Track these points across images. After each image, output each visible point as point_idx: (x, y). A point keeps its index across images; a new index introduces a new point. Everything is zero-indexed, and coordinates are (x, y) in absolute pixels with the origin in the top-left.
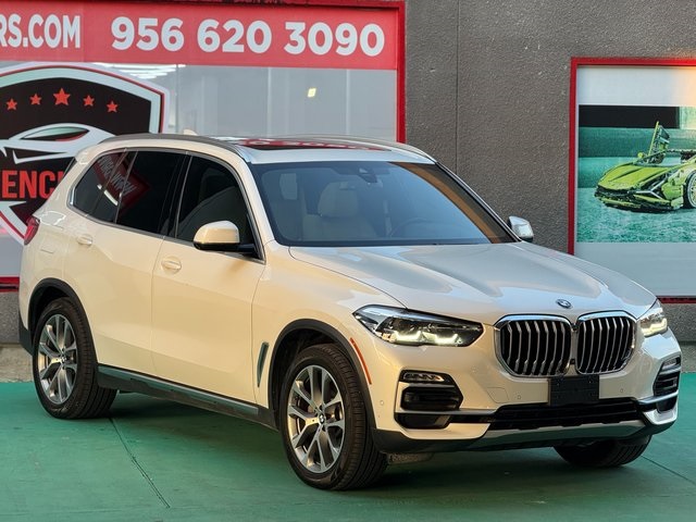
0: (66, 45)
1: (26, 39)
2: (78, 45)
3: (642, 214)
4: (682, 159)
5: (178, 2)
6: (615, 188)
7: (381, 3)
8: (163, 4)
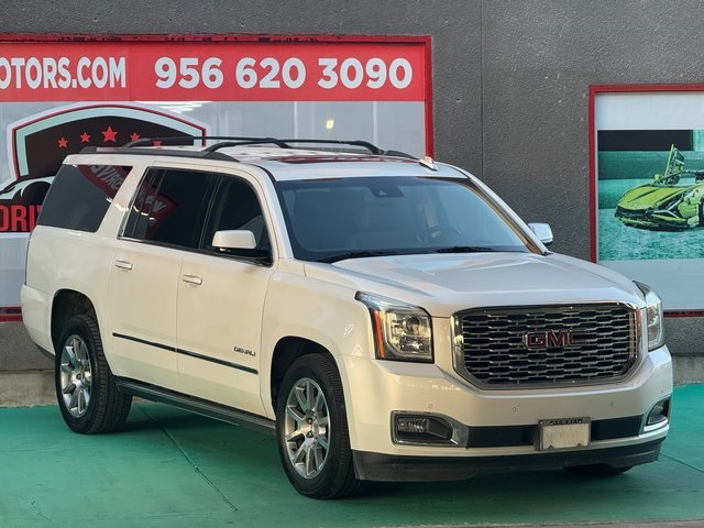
0: (112, 85)
1: (74, 81)
2: (124, 85)
3: (660, 233)
4: (697, 179)
5: (217, 42)
6: (633, 208)
7: (408, 38)
8: (202, 43)
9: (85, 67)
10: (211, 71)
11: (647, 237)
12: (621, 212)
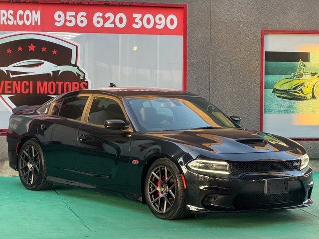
0: (33, 24)
1: (15, 21)
2: (39, 24)
3: (293, 101)
4: (311, 76)
5: (84, 4)
6: (281, 89)
7: (176, 5)
8: (78, 6)
9: (20, 15)
10: (81, 18)
11: (287, 103)
12: (275, 91)
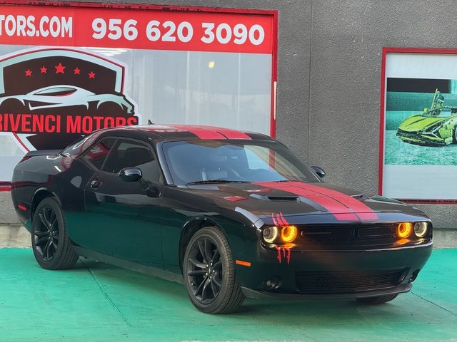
0: (63, 35)
1: (38, 32)
2: (71, 35)
3: (426, 147)
4: (452, 112)
5: (134, 9)
6: (409, 130)
7: (263, 11)
8: (124, 11)
9: (45, 22)
10: (130, 29)
12: (401, 133)
